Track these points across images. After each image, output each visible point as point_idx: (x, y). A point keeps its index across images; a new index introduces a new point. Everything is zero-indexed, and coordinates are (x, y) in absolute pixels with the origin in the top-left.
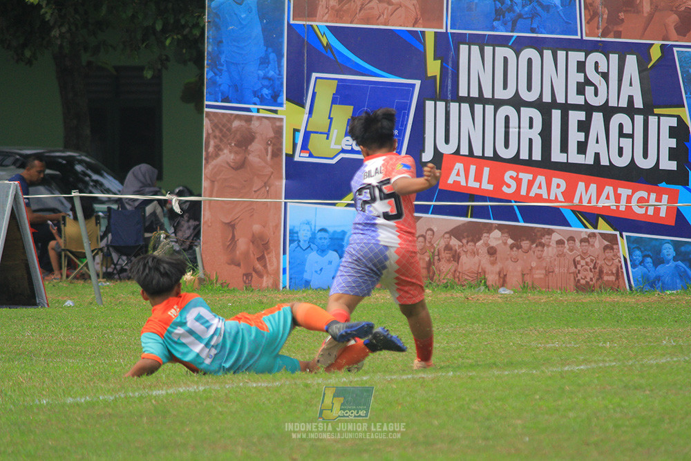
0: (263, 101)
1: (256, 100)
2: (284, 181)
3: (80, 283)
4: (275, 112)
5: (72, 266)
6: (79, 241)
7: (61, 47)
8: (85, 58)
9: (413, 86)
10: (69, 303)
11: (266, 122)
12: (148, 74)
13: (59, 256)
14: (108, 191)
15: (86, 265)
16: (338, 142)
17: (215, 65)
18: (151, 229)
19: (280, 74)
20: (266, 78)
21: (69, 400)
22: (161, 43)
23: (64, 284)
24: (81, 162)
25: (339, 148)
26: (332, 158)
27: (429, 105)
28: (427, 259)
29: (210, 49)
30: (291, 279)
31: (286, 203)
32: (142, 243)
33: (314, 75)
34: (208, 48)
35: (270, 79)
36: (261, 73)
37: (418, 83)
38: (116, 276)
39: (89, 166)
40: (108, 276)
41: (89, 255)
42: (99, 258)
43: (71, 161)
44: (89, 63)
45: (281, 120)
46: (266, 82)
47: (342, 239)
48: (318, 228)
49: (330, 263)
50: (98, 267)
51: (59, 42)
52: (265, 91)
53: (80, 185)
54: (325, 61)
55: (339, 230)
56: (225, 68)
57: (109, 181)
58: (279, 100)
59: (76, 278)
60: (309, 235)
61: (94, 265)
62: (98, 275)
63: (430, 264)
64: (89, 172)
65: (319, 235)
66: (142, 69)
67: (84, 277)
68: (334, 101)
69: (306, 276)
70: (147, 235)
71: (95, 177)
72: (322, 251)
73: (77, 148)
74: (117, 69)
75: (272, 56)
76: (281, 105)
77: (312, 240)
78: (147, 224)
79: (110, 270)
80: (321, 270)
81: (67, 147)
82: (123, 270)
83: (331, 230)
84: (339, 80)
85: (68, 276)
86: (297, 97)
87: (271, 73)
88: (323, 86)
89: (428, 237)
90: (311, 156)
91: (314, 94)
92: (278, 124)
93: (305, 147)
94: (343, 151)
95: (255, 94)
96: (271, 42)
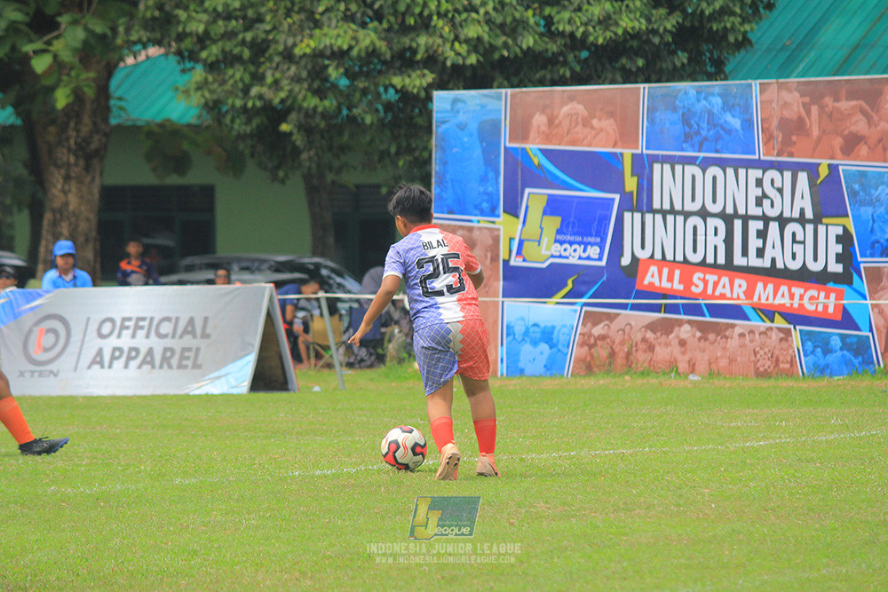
0: (483, 213)
1: (477, 212)
2: (501, 283)
3: (326, 372)
4: (493, 222)
5: (318, 356)
6: (325, 335)
7: (310, 168)
8: (330, 177)
9: (613, 200)
10: (317, 389)
11: (486, 231)
12: (384, 191)
13: (308, 348)
14: (349, 292)
15: (331, 356)
16: (548, 248)
17: (441, 182)
18: (386, 325)
19: (498, 190)
20: (485, 193)
21: (318, 472)
22: (395, 164)
23: (312, 372)
24: (326, 267)
25: (549, 253)
26: (543, 263)
27: (627, 216)
28: (626, 350)
29: (437, 168)
30: (508, 367)
31: (503, 302)
32: (378, 337)
33: (527, 191)
34: (435, 167)
35: (488, 194)
36: (482, 189)
37: (617, 197)
38: (357, 366)
39: (333, 270)
40: (350, 365)
41: (333, 347)
42: (342, 350)
43: (318, 266)
44: (333, 182)
45: (498, 230)
46: (486, 197)
47: (552, 333)
48: (531, 324)
49: (542, 353)
50: (341, 358)
51: (307, 164)
52: (485, 205)
53: (326, 287)
54: (536, 178)
55: (549, 324)
56: (450, 185)
57: (350, 283)
58: (497, 212)
59: (323, 367)
60: (523, 329)
61: (338, 355)
62: (341, 365)
63: (628, 354)
64: (333, 276)
65: (532, 329)
66: (378, 186)
67: (329, 366)
68: (545, 213)
69: (521, 365)
70: (383, 330)
71: (339, 280)
72: (535, 343)
73: (323, 255)
74: (358, 187)
75: (491, 175)
76: (498, 216)
77: (526, 333)
78: (383, 320)
79: (352, 360)
80: (534, 360)
81: (314, 254)
82: (362, 360)
83: (542, 325)
84: (549, 195)
85: (315, 365)
86: (512, 209)
87: (490, 189)
88: (534, 199)
89: (627, 330)
90: (524, 260)
91: (527, 207)
92: (496, 233)
93: (519, 253)
94: (552, 256)
95: (476, 207)
96: (491, 163)
